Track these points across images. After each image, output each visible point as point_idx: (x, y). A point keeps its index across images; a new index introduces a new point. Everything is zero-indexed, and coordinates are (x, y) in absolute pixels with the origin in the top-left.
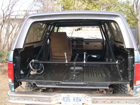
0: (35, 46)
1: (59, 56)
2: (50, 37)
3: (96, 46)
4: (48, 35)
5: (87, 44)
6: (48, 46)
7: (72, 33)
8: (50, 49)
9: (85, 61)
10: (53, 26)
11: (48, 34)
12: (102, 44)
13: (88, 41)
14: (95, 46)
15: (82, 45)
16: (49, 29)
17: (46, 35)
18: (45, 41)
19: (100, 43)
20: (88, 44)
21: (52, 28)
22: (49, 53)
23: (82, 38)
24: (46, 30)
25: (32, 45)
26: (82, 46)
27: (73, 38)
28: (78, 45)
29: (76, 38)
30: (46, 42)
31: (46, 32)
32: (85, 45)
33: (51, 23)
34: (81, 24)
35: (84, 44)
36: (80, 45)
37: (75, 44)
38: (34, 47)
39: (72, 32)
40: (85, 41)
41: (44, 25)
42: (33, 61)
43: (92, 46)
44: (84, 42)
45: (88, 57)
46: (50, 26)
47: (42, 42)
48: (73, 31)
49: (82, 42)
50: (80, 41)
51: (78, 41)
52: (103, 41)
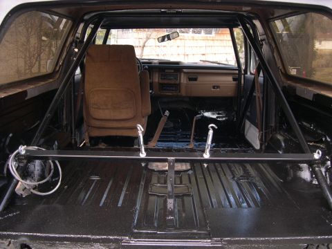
0: (32, 91)
1: (112, 118)
2: (83, 62)
3: (218, 87)
4: (76, 53)
5: (190, 79)
6: (75, 89)
7: (144, 46)
8: (83, 96)
9: (207, 151)
10: (93, 26)
11: (76, 50)
12: (234, 79)
13: (195, 72)
14: (214, 87)
15: (178, 82)
16: (78, 35)
17: (70, 53)
18: (66, 72)
19: (230, 79)
20: (196, 79)
21: (89, 31)
22: (81, 111)
23: (177, 63)
24: (70, 39)
25: (20, 90)
26: (177, 86)
27: (151, 63)
28: (166, 82)
29: (160, 63)
30: (69, 78)
31: (71, 44)
32: (185, 82)
33: (86, 17)
34: (177, 19)
35: (183, 80)
36: (173, 82)
37: (156, 78)
38: (29, 97)
39: (142, 44)
40: (185, 70)
41: (64, 20)
42: (22, 149)
43: (205, 86)
44: (182, 75)
46: (82, 25)
47: (57, 76)
48: (145, 40)
49: (179, 74)
50: (172, 71)
51: (166, 71)
52: (237, 72)
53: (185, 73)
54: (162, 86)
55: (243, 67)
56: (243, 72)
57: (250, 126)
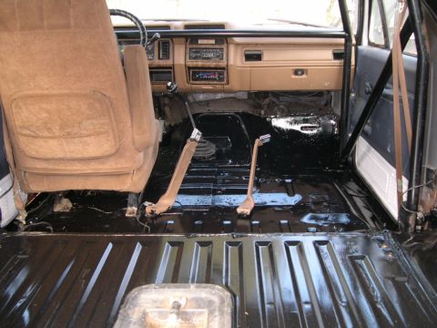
3: (303, 72)
5: (249, 57)
12: (337, 56)
13: (258, 43)
14: (296, 72)
15: (223, 64)
19: (328, 54)
20: (258, 57)
23: (221, 25)
26: (221, 72)
27: (168, 27)
28: (200, 63)
29: (187, 27)
32: (238, 63)
35: (235, 58)
36: (212, 64)
37: (180, 57)
40: (237, 40)
44: (232, 48)
45: (259, 148)
49: (224, 46)
50: (213, 42)
51: (200, 42)
52: (343, 40)
53: (238, 44)
54: (195, 73)
55: (354, 32)
56: (354, 42)
57: (369, 151)
